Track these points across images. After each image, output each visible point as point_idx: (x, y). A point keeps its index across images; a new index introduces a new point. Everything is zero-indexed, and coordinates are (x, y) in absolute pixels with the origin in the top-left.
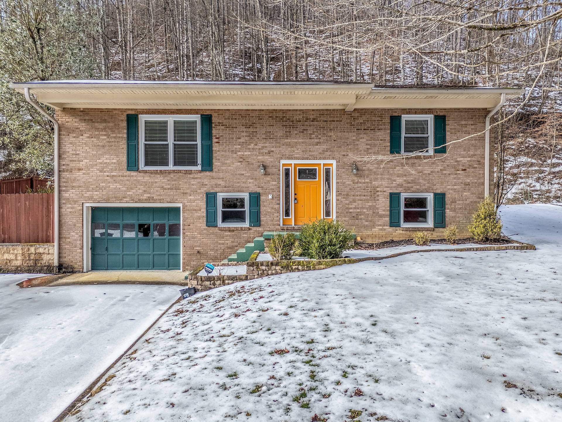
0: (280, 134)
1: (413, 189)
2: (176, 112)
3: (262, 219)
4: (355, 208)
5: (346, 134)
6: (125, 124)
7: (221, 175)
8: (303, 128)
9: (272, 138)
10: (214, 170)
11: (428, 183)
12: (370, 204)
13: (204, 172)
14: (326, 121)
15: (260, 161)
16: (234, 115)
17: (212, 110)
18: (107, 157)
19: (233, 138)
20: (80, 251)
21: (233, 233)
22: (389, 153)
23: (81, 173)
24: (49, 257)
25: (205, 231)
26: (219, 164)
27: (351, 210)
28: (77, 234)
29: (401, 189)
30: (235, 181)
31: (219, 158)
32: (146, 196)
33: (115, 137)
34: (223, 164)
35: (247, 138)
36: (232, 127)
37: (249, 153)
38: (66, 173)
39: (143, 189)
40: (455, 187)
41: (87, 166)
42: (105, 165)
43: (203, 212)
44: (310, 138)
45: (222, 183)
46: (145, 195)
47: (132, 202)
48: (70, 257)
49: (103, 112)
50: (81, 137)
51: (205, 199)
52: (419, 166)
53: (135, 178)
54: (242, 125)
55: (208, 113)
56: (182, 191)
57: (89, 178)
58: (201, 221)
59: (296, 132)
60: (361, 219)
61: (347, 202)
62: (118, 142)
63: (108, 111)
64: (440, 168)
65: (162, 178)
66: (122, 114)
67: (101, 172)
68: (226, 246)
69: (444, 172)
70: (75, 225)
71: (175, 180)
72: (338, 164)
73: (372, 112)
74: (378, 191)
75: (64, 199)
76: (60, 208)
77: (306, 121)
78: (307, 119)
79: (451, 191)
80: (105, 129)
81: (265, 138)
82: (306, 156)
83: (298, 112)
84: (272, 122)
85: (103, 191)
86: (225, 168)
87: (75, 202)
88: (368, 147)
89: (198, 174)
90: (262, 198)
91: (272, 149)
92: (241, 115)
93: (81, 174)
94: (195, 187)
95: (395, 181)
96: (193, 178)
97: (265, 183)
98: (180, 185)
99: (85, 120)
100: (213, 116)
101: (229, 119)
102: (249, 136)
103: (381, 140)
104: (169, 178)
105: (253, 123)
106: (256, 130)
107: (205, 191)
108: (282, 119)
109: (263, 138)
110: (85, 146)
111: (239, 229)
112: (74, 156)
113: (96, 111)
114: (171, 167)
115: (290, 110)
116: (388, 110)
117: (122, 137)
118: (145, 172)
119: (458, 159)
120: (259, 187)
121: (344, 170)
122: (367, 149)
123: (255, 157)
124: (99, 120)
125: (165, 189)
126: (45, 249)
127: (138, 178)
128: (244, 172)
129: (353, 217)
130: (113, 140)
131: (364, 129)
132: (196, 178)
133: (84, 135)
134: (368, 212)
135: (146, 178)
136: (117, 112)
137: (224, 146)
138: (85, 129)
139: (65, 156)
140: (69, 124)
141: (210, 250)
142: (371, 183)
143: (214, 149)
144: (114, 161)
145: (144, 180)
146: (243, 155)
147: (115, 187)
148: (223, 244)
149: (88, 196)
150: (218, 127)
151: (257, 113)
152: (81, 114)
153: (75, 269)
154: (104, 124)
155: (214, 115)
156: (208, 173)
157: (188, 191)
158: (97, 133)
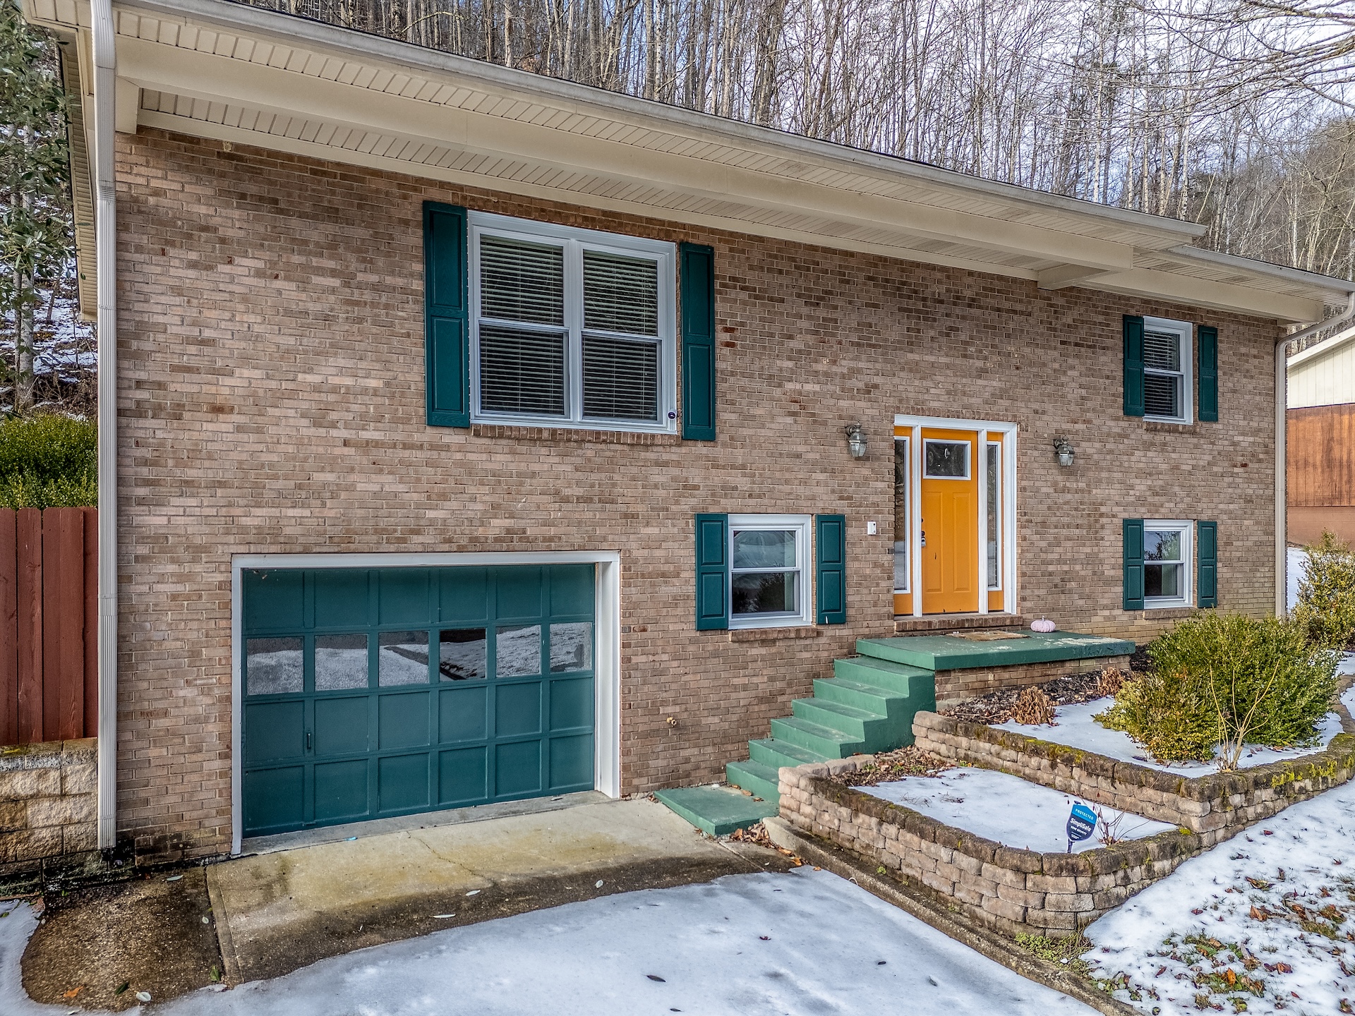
0: (895, 333)
1: (1162, 510)
2: (601, 221)
3: (849, 599)
4: (1060, 561)
5: (1039, 351)
6: (415, 238)
7: (739, 455)
8: (949, 322)
9: (874, 346)
10: (721, 438)
11: (1188, 496)
12: (1088, 550)
13: (690, 443)
14: (999, 310)
15: (844, 414)
16: (776, 257)
17: (713, 231)
18: (342, 362)
19: (772, 335)
20: (217, 765)
21: (774, 650)
22: (1121, 413)
23: (224, 424)
24: (67, 809)
25: (691, 648)
26: (733, 417)
27: (1051, 568)
28: (206, 690)
29: (1143, 510)
30: (778, 475)
31: (733, 397)
32: (498, 525)
33: (375, 288)
34: (747, 418)
35: (811, 339)
36: (771, 299)
37: (817, 388)
38: (150, 423)
39: (486, 498)
40: (1231, 506)
41: (254, 395)
42: (332, 398)
43: (687, 582)
44: (965, 356)
45: (743, 483)
46: (496, 522)
47: (446, 547)
48: (171, 799)
49: (324, 173)
50: (227, 268)
51: (693, 538)
52: (1174, 451)
53: (458, 456)
54: (799, 296)
55: (702, 240)
56: (623, 508)
57: (262, 447)
58: (679, 611)
59: (932, 333)
60: (1070, 591)
61: (1043, 544)
62: (387, 306)
63: (344, 177)
64: (1208, 458)
65: (557, 460)
66: (405, 197)
67: (317, 424)
68: (753, 693)
69: (1215, 469)
70: (194, 654)
71: (600, 470)
72: (1025, 435)
73: (1089, 299)
74: (1102, 515)
75: (142, 540)
76: (122, 579)
77: (955, 304)
78: (958, 298)
79: (1225, 517)
80: (333, 246)
81: (858, 345)
82: (955, 407)
83: (938, 275)
84: (876, 294)
85: (324, 505)
86: (751, 432)
87: (197, 551)
88: (1084, 392)
89: (674, 449)
90: (851, 532)
91: (878, 380)
92: (793, 260)
93: (224, 427)
94: (661, 493)
95: (1132, 487)
96: (658, 464)
97: (858, 485)
98: (614, 485)
99: (243, 196)
100: (717, 252)
101: (762, 269)
102: (817, 333)
103: (1108, 377)
104: (578, 461)
105: (826, 292)
106: (834, 316)
107: (693, 509)
108: (899, 289)
109: (852, 344)
110: (241, 307)
111: (793, 635)
112: (193, 349)
113: (293, 168)
114: (575, 418)
115: (918, 265)
116: (1120, 298)
117: (404, 291)
118: (497, 433)
119: (1236, 439)
120: (841, 498)
121: (1036, 453)
122: (1083, 398)
123: (832, 402)
124: (307, 207)
125: (566, 500)
126: (43, 775)
127: (471, 456)
128: (801, 449)
129: (1056, 586)
130: (368, 296)
131: (1076, 345)
132: (665, 464)
133: (237, 260)
134: (1083, 573)
135: (499, 457)
136: (381, 184)
137: (747, 359)
138: (242, 233)
139: (148, 346)
140: (164, 202)
141: (706, 713)
142: (1090, 492)
143: (720, 365)
144: (373, 383)
145: (489, 466)
146: (800, 393)
147: (376, 488)
148: (745, 688)
149: (259, 528)
150: (732, 294)
151: (837, 260)
152: (225, 166)
153: (195, 851)
154: (330, 228)
155: (721, 249)
156: (700, 448)
157: (640, 509)
158: (296, 259)
